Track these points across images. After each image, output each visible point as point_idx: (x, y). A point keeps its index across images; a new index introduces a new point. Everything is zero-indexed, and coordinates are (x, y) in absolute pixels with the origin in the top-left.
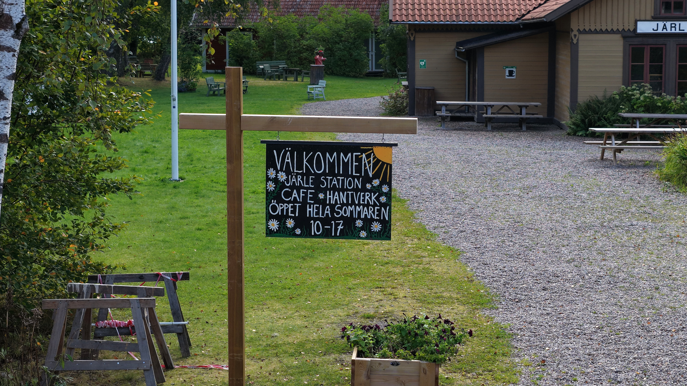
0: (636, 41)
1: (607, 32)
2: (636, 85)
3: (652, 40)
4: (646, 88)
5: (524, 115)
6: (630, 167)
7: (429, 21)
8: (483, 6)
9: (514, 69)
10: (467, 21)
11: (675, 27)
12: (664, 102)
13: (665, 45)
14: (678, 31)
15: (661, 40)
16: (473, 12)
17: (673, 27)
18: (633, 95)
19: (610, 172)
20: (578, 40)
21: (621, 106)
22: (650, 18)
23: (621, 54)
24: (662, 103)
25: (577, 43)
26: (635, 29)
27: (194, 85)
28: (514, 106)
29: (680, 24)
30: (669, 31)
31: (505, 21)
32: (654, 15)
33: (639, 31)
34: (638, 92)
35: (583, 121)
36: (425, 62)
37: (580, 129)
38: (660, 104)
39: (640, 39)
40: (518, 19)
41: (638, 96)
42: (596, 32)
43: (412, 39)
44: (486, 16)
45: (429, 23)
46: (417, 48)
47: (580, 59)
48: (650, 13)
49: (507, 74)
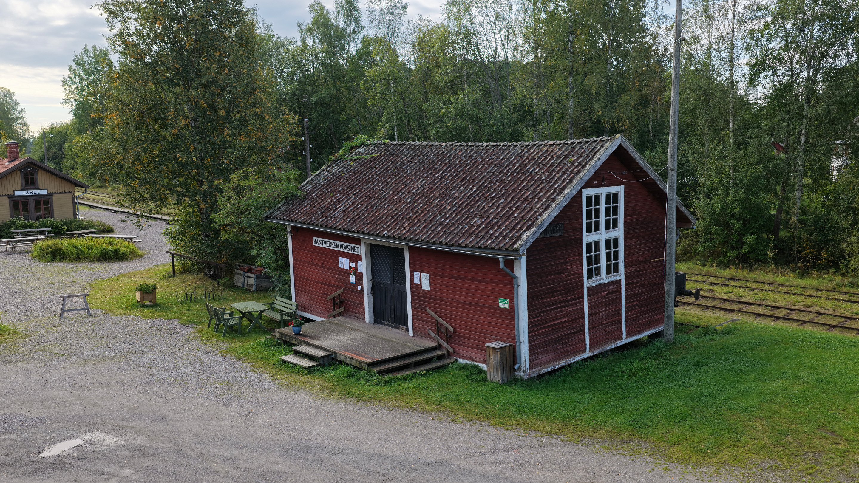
0: (15, 199)
2: (17, 217)
3: (22, 198)
4: (21, 218)
6: (19, 253)
12: (30, 223)
13: (29, 200)
15: (26, 198)
17: (31, 193)
18: (16, 221)
19: (11, 256)
21: (10, 227)
22: (20, 190)
23: (8, 205)
26: (14, 194)
29: (34, 191)
32: (22, 188)
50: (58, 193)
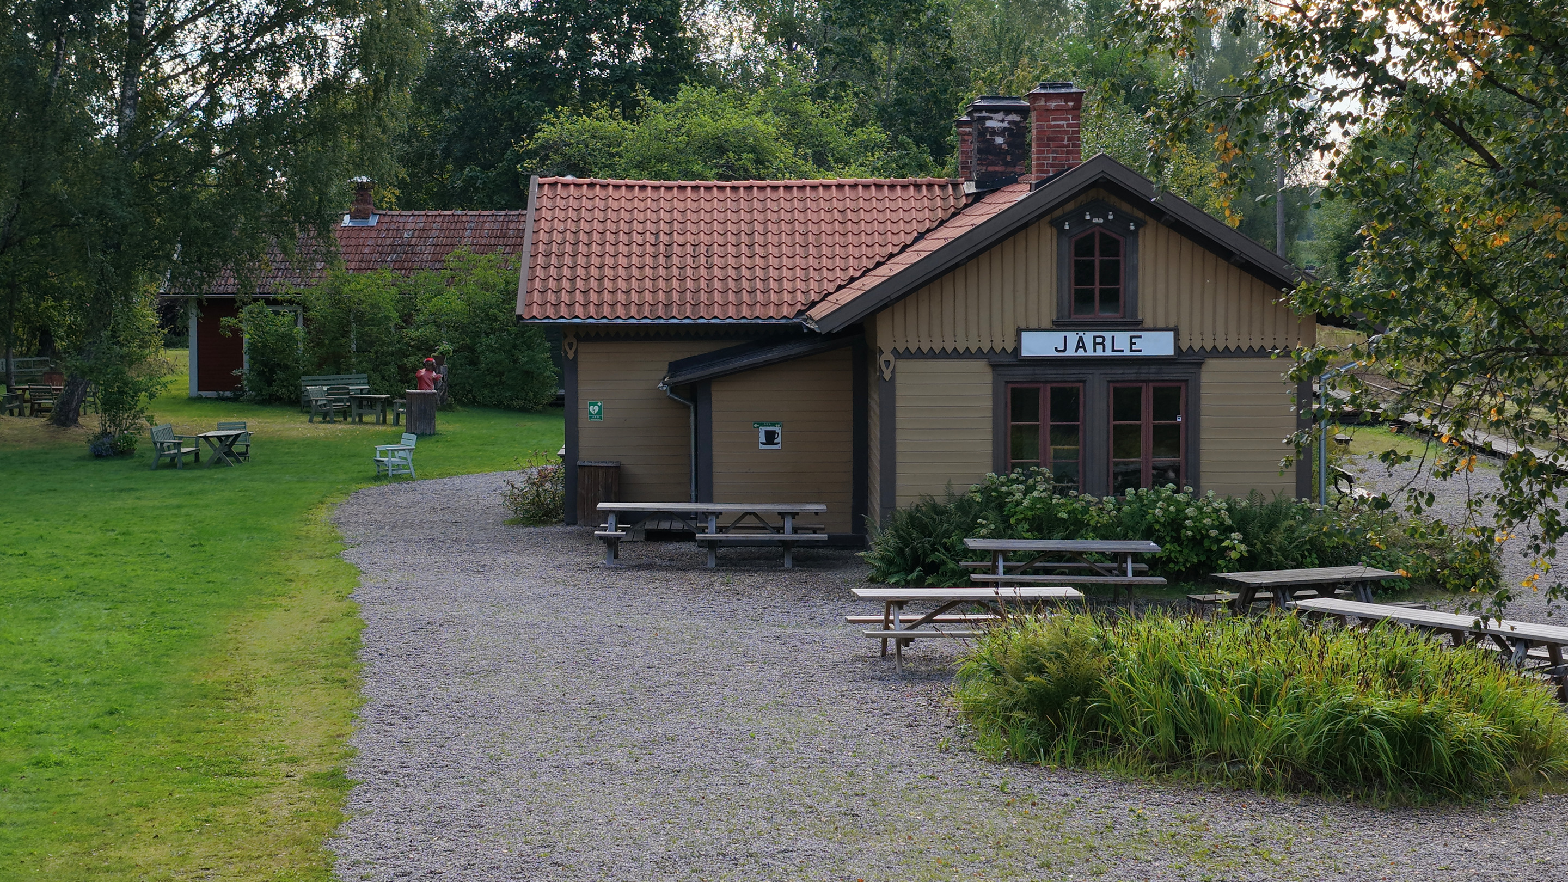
0: (1021, 374)
1: (956, 354)
2: (1020, 470)
3: (1055, 372)
4: (1039, 478)
5: (788, 535)
6: (929, 676)
7: (605, 317)
8: (727, 284)
9: (778, 429)
10: (688, 317)
11: (1103, 344)
12: (1075, 509)
13: (1084, 382)
14: (1109, 352)
15: (1073, 373)
16: (703, 297)
17: (1099, 344)
18: (1011, 494)
19: (875, 692)
20: (893, 372)
21: (979, 521)
22: (1049, 326)
23: (989, 403)
24: (1069, 513)
25: (893, 378)
26: (1017, 349)
27: (130, 442)
28: (767, 512)
29: (1113, 337)
30: (1090, 353)
31: (771, 317)
32: (1058, 318)
33: (1025, 353)
34: (1021, 487)
35: (900, 552)
36: (600, 407)
37: (896, 569)
38: (1065, 516)
39: (1028, 371)
40: (800, 313)
41: (1018, 496)
42: (932, 355)
43: (571, 355)
44: (730, 305)
45: (604, 321)
46: (581, 376)
47: (899, 414)
48: (1048, 313)
49: (762, 439)
50: (1227, 353)
